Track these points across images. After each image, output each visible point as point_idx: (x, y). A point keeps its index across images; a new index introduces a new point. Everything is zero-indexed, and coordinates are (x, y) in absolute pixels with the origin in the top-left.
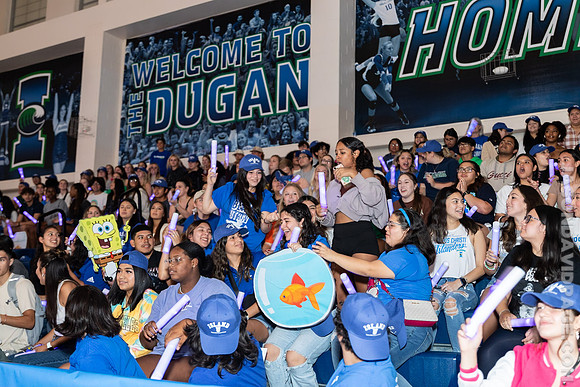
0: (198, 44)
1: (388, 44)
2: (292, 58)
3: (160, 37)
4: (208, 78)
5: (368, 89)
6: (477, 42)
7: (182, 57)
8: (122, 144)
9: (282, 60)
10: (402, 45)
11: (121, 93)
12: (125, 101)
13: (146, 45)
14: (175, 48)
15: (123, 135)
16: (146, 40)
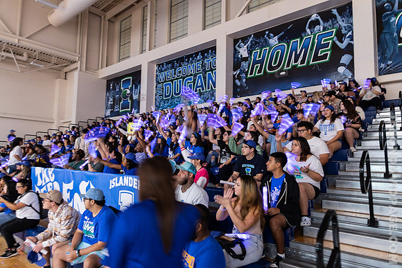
0: (180, 66)
1: (244, 64)
2: (212, 70)
3: (167, 63)
4: (184, 78)
5: (237, 81)
6: (275, 63)
7: (175, 71)
8: (156, 103)
9: (208, 71)
10: (249, 64)
11: (155, 84)
12: (156, 87)
13: (163, 66)
14: (173, 67)
15: (156, 100)
16: (163, 64)
